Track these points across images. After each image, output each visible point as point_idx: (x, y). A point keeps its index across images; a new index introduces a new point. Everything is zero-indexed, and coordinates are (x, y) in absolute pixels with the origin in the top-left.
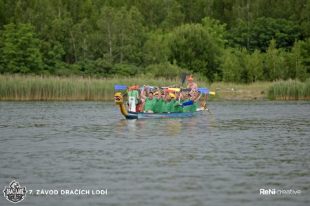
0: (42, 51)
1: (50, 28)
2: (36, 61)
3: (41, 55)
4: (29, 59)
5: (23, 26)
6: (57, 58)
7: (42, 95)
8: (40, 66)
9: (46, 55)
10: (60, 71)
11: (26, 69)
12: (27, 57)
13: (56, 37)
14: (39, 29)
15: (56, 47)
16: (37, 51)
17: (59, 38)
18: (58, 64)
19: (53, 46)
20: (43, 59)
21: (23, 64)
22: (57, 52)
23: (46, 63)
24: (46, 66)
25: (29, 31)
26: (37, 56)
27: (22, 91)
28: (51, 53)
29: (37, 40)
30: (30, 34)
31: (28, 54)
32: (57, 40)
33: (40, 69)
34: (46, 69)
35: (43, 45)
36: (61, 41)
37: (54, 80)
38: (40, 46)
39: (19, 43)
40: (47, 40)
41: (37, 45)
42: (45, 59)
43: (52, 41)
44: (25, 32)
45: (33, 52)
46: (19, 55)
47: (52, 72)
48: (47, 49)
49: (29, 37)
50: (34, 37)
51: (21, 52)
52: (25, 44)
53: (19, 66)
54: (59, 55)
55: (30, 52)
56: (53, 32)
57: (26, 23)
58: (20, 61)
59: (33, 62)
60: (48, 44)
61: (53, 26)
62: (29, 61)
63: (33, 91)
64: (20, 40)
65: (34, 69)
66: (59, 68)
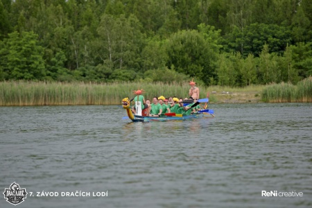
0: (44, 57)
1: (52, 36)
2: (39, 68)
3: (44, 62)
4: (33, 66)
5: (27, 34)
6: (59, 65)
7: (45, 100)
8: (44, 72)
9: (48, 62)
10: (62, 77)
11: (29, 75)
12: (31, 63)
13: (58, 44)
14: (41, 37)
15: (58, 54)
16: (40, 57)
17: (61, 45)
18: (60, 70)
19: (55, 53)
20: (45, 66)
21: (27, 70)
22: (59, 58)
23: (48, 69)
24: (49, 72)
25: (32, 39)
26: (40, 63)
27: (26, 97)
28: (53, 59)
29: (40, 47)
30: (33, 42)
31: (31, 61)
32: (59, 47)
33: (43, 76)
34: (49, 75)
35: (45, 52)
36: (63, 48)
37: (56, 86)
38: (43, 53)
39: (23, 51)
40: (49, 47)
41: (40, 52)
42: (48, 66)
43: (54, 48)
44: (28, 39)
45: (36, 59)
46: (23, 62)
47: (55, 78)
48: (49, 56)
49: (32, 44)
50: (37, 44)
51: (25, 59)
52: (29, 51)
53: (23, 73)
54: (61, 62)
55: (33, 59)
56: (55, 39)
57: (29, 31)
58: (24, 68)
59: (36, 69)
60: (50, 51)
61: (55, 34)
62: (32, 68)
63: (37, 96)
64: (24, 48)
65: (37, 76)
66: (61, 74)
